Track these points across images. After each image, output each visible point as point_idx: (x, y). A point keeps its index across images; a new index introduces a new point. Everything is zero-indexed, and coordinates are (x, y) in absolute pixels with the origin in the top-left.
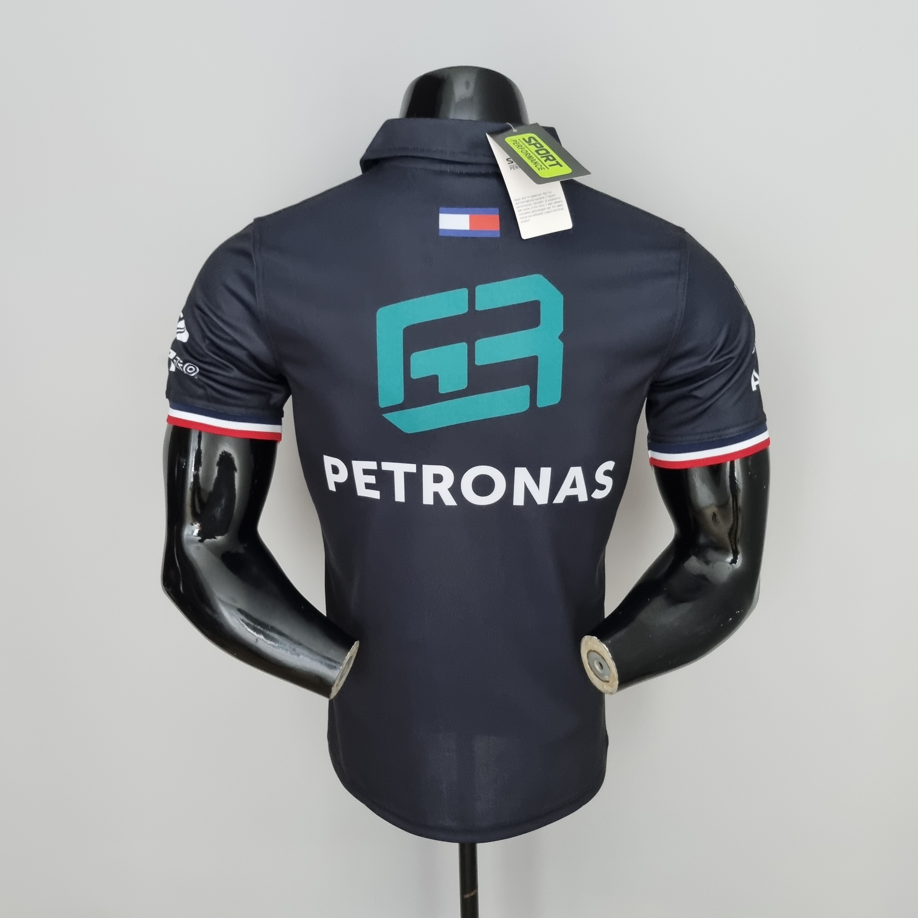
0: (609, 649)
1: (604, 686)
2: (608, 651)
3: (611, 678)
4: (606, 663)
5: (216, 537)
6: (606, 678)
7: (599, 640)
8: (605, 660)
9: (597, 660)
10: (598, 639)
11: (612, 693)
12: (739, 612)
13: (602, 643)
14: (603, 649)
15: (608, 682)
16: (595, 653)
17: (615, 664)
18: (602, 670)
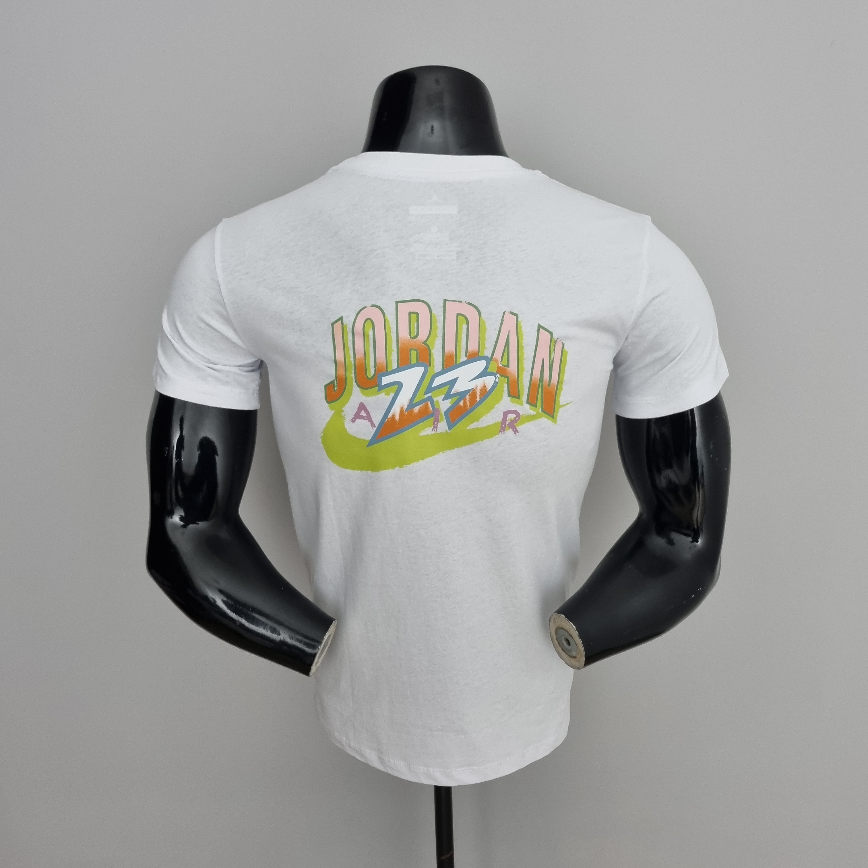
0: (576, 627)
1: (572, 661)
2: (575, 629)
3: (578, 654)
4: (573, 641)
5: (197, 523)
6: (574, 654)
7: (566, 618)
8: (572, 637)
9: (565, 636)
11: (579, 669)
12: (701, 589)
13: (569, 621)
14: (571, 627)
15: (575, 657)
16: (562, 630)
17: (581, 642)
18: (570, 647)
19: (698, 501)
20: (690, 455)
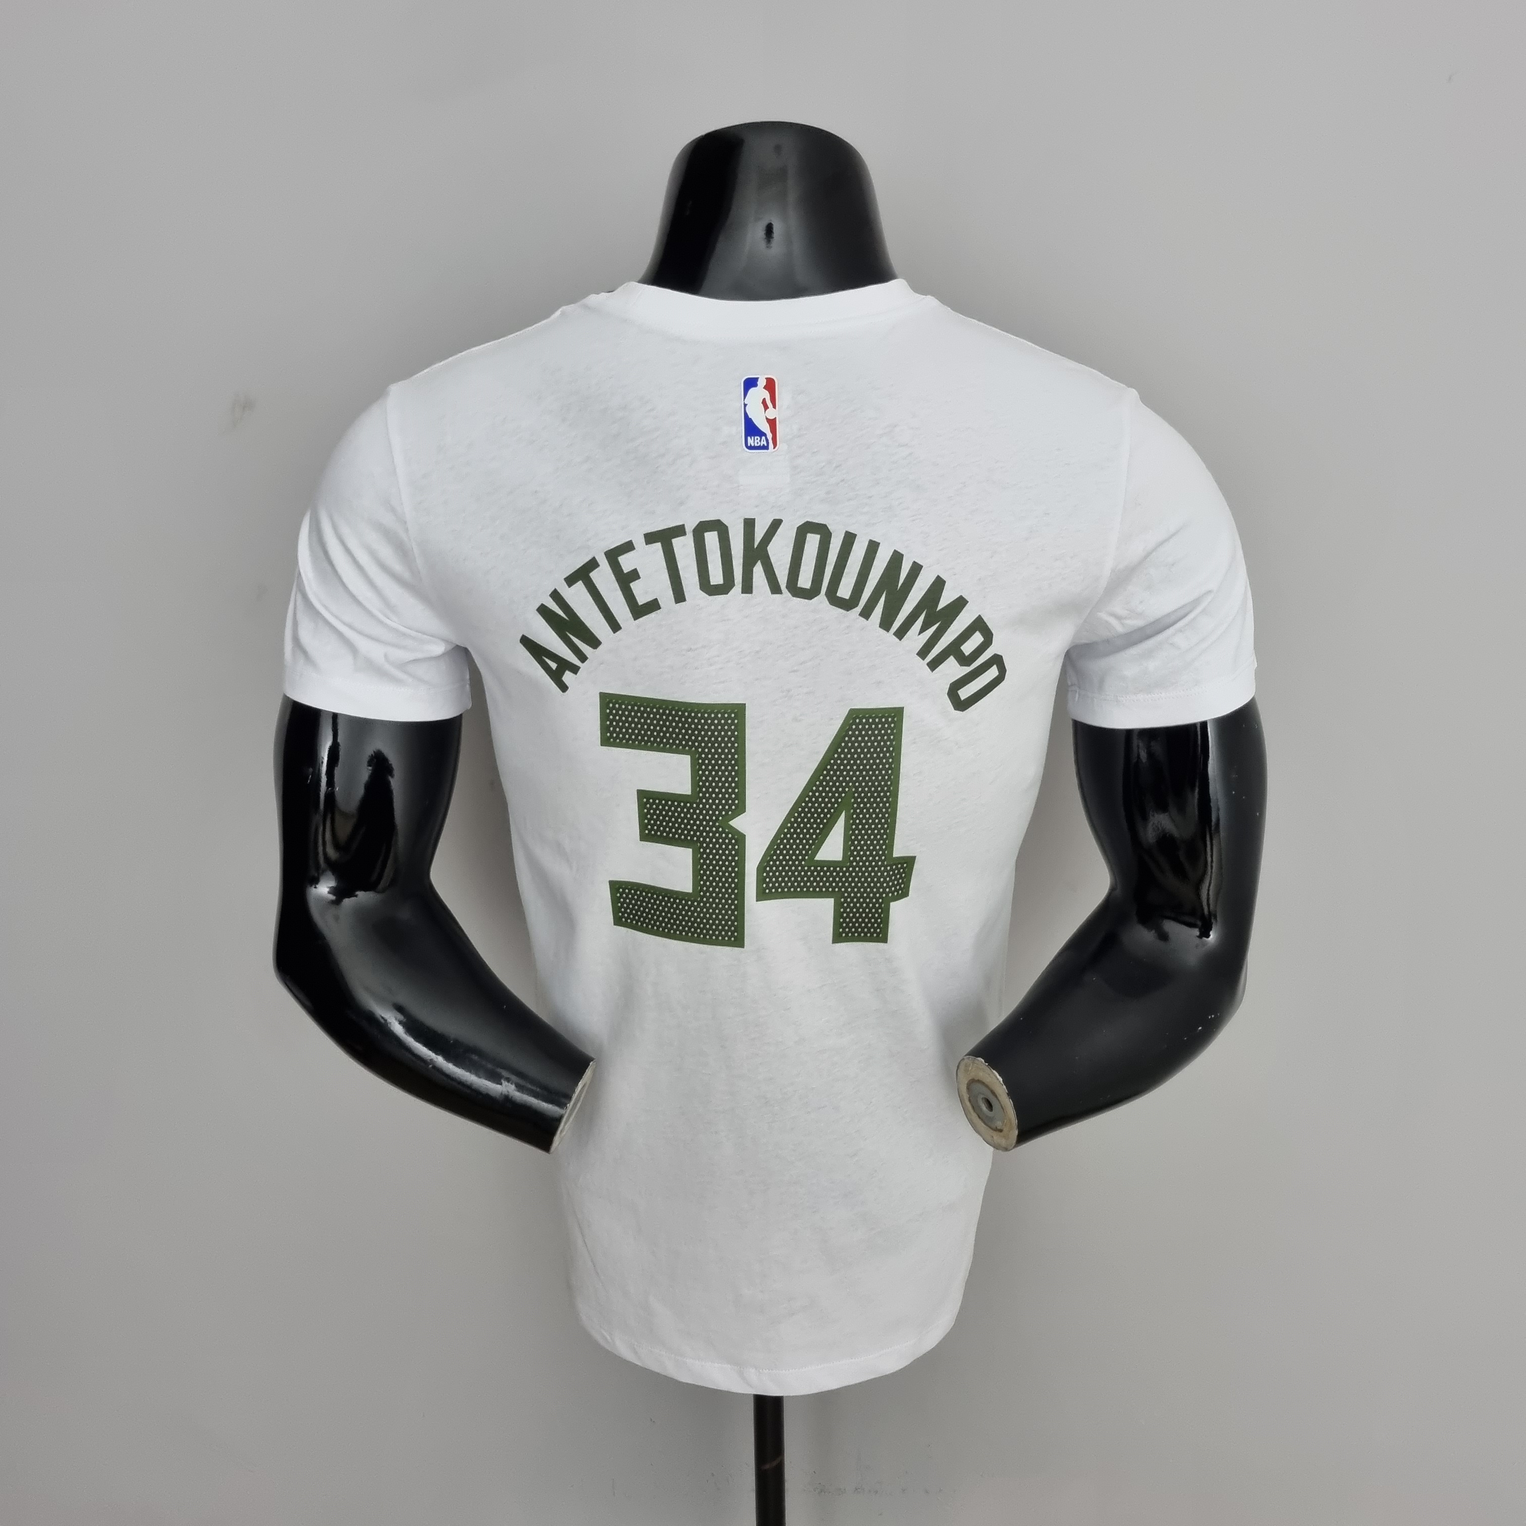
0: (1002, 1078)
1: (995, 1138)
3: (1006, 1124)
9: (983, 1095)
10: (986, 1062)
11: (1006, 1149)
12: (1213, 1017)
13: (991, 1069)
14: (995, 1080)
16: (980, 1084)
18: (991, 1112)
19: (1209, 868)
20: (1197, 791)
